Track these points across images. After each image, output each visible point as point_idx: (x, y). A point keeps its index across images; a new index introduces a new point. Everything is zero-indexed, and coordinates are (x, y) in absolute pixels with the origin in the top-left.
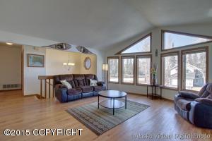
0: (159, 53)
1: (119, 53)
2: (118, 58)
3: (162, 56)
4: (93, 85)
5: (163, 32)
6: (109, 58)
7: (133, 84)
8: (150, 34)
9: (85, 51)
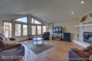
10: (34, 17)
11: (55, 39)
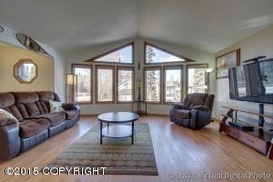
0: (142, 66)
1: (92, 60)
2: (91, 67)
3: (145, 69)
4: (57, 110)
5: (146, 44)
6: (74, 65)
7: (113, 102)
8: (132, 44)
9: (33, 46)
10: (154, 40)
11: (233, 131)
